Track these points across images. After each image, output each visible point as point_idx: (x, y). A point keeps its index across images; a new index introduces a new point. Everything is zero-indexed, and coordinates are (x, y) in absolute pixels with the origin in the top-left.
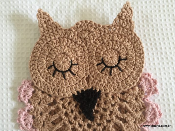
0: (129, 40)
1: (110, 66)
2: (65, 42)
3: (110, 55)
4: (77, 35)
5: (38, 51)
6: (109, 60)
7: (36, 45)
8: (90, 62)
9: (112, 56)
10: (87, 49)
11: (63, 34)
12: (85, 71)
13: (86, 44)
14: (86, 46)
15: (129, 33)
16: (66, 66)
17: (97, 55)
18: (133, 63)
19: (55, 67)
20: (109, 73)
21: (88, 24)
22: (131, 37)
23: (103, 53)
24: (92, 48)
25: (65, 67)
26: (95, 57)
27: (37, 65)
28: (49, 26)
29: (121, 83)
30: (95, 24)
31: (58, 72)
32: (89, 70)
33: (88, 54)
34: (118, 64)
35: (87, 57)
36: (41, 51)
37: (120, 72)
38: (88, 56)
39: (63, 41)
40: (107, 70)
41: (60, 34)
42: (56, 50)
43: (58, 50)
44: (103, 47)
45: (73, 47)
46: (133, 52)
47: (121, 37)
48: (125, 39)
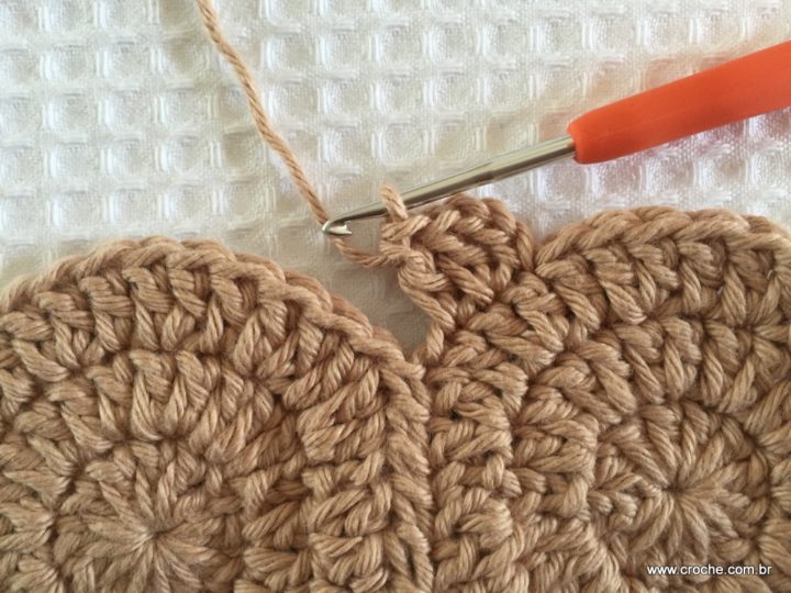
3: (672, 461)
10: (424, 380)
17: (529, 448)
23: (600, 439)
26: (507, 467)
33: (431, 436)
35: (422, 462)
38: (428, 453)
42: (81, 395)
43: (105, 402)
44: (607, 383)
45: (281, 363)
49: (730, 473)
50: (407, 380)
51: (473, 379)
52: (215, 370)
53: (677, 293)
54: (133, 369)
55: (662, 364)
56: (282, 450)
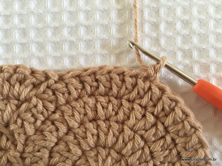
15: (144, 90)
24: (33, 151)
46: (168, 146)
47: (122, 104)
48: (133, 108)
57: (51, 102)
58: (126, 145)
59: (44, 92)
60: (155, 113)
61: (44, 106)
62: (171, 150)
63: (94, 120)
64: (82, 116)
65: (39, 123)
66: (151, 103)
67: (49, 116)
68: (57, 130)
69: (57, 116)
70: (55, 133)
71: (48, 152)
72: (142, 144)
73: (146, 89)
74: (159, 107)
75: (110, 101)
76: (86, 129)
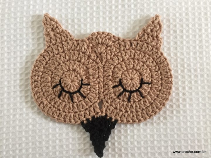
0: (153, 60)
1: (130, 90)
2: (75, 56)
3: (131, 76)
4: (92, 48)
5: (42, 65)
6: (128, 82)
7: (40, 57)
8: (104, 83)
9: (133, 78)
10: (103, 67)
11: (75, 46)
12: (98, 94)
13: (101, 60)
14: (102, 63)
15: (155, 52)
16: (75, 85)
17: (114, 75)
18: (158, 88)
19: (61, 86)
20: (127, 99)
21: (105, 37)
22: (156, 56)
23: (122, 73)
25: (73, 86)
26: (111, 77)
27: (40, 83)
28: (57, 35)
29: (141, 112)
30: (114, 36)
31: (65, 93)
32: (103, 92)
33: (103, 73)
34: (139, 88)
35: (102, 77)
36: (46, 65)
37: (141, 98)
38: (103, 75)
39: (73, 55)
40: (125, 95)
41: (70, 46)
42: (64, 65)
43: (67, 66)
44: (123, 67)
45: (86, 63)
46: (158, 75)
47: (145, 56)
48: (149, 58)
49: (138, 77)
50: (101, 67)
51: (108, 67)
52: (79, 63)
53: (130, 56)
54: (70, 62)
55: (129, 65)
56: (87, 73)
57: (118, 49)
58: (143, 71)
59: (116, 45)
60: (157, 62)
61: (115, 50)
62: (159, 76)
63: (133, 59)
64: (129, 56)
65: (112, 55)
66: (156, 58)
67: (116, 54)
68: (119, 59)
69: (119, 54)
70: (118, 60)
71: (113, 67)
72: (149, 72)
73: (156, 52)
74: (159, 60)
75: (140, 53)
76: (129, 61)
